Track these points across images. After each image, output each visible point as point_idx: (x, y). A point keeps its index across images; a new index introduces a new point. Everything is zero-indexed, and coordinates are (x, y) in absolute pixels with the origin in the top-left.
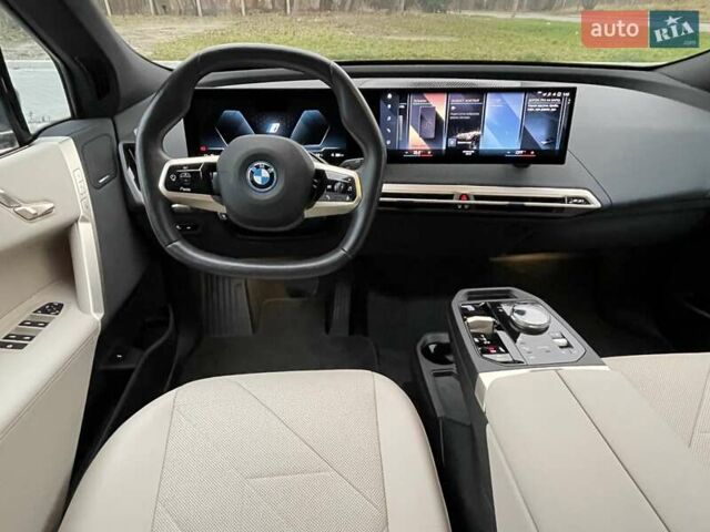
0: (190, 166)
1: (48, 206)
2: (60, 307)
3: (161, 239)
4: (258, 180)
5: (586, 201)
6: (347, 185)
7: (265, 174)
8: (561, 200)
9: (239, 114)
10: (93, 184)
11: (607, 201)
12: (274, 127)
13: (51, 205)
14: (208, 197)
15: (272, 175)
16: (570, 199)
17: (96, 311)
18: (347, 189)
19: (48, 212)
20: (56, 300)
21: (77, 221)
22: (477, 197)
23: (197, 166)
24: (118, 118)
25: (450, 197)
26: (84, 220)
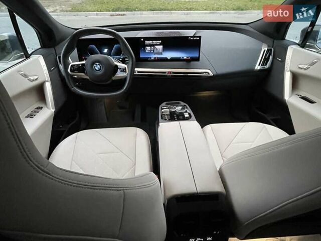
0: (77, 65)
1: (36, 77)
2: (42, 108)
3: (70, 86)
4: (97, 68)
5: (209, 74)
6: (124, 69)
7: (99, 66)
8: (201, 73)
9: (94, 46)
10: (49, 70)
11: (215, 73)
12: (106, 51)
13: (37, 77)
14: (83, 74)
15: (101, 67)
16: (203, 73)
17: (52, 109)
18: (124, 70)
19: (36, 79)
20: (41, 106)
21: (45, 82)
22: (174, 73)
23: (79, 65)
24: (56, 48)
25: (165, 73)
26: (47, 81)
